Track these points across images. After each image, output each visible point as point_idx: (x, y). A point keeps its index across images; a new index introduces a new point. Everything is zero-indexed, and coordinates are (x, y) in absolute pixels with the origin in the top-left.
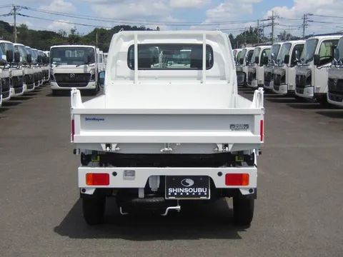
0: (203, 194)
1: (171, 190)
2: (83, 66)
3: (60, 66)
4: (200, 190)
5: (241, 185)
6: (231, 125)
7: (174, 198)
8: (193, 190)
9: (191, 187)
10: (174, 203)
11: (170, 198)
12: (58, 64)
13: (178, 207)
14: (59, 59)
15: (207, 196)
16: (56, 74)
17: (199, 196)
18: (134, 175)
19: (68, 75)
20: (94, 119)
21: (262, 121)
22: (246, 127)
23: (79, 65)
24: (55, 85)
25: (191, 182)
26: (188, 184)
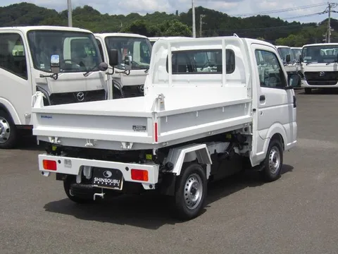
0: (116, 185)
1: (96, 179)
2: (333, 64)
3: (311, 65)
4: (115, 181)
5: (143, 180)
6: (134, 126)
7: (97, 186)
8: (111, 181)
9: (110, 178)
10: (99, 190)
11: (95, 185)
12: (308, 63)
13: (102, 195)
14: (310, 58)
15: (120, 188)
16: (306, 73)
17: (114, 187)
18: (71, 164)
19: (318, 73)
20: (46, 117)
21: (156, 124)
22: (144, 128)
23: (329, 63)
24: (305, 83)
25: (110, 174)
26: (107, 175)
